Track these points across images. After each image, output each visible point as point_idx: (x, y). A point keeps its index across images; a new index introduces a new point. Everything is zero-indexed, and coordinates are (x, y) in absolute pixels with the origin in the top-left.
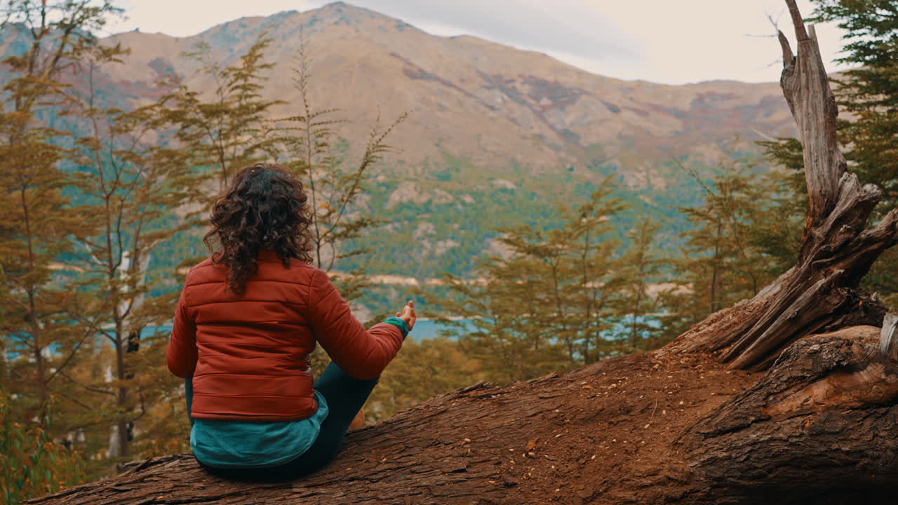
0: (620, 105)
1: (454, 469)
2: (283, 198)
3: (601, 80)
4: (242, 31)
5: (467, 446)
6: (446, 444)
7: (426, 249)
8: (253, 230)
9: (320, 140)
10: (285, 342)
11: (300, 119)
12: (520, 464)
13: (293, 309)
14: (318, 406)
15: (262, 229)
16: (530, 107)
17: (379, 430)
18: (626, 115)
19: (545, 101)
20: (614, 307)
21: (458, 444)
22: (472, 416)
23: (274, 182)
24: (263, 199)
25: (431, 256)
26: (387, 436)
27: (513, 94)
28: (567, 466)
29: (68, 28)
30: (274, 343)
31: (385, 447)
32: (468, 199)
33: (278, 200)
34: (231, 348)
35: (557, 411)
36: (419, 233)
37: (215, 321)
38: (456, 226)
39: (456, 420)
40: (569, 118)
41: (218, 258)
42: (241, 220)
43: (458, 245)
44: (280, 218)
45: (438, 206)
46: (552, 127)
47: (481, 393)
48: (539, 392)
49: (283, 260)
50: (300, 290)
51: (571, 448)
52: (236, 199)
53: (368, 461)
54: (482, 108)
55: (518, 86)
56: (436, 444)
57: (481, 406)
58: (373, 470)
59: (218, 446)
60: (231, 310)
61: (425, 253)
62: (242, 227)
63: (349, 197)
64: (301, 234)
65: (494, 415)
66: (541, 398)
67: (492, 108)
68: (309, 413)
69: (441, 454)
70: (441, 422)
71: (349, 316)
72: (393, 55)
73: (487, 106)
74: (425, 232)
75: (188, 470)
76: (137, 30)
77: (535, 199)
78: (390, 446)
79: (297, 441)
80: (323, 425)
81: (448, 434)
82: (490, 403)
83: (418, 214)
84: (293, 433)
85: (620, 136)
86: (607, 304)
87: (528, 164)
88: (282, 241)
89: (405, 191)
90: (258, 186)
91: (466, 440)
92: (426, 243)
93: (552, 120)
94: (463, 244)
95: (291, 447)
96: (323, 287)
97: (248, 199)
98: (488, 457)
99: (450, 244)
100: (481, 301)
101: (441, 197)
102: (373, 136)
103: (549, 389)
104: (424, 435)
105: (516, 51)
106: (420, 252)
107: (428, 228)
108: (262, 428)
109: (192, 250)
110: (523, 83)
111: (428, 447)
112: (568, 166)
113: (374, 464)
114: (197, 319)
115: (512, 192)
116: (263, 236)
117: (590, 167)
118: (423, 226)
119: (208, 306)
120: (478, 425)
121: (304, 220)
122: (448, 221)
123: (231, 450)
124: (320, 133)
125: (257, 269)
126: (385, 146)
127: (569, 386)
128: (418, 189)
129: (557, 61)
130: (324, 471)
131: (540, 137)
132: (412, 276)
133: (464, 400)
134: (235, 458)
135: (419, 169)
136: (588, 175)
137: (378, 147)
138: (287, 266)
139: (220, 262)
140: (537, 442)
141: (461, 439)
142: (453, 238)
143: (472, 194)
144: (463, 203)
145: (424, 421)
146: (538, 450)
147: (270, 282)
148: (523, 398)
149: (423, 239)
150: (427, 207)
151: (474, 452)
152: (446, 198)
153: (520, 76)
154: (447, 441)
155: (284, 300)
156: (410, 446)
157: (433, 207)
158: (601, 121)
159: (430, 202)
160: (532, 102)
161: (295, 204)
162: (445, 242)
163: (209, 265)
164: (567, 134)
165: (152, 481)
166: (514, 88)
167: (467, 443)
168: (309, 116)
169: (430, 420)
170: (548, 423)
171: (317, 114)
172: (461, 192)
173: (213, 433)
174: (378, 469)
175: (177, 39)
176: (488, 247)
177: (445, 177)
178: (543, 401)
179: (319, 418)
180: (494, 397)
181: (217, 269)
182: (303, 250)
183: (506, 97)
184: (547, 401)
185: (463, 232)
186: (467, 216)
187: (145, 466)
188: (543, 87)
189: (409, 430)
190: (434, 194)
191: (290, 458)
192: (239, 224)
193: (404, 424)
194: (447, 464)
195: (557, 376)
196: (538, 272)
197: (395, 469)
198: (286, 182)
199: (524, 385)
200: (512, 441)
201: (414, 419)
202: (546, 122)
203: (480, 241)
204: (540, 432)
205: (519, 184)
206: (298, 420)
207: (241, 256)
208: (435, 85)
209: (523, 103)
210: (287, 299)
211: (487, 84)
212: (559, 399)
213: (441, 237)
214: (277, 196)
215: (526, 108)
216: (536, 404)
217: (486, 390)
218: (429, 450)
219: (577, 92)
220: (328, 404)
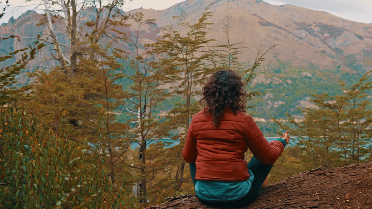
0: (363, 36)
1: (312, 206)
2: (233, 85)
3: (354, 23)
4: (186, 6)
5: (317, 196)
6: (307, 195)
7: (270, 105)
8: (221, 99)
9: (235, 57)
10: (237, 148)
11: (226, 46)
12: (342, 205)
13: (239, 133)
14: (250, 175)
15: (225, 98)
16: (319, 37)
17: (276, 187)
18: (367, 40)
19: (326, 35)
20: (367, 133)
21: (313, 195)
22: (318, 182)
23: (229, 77)
24: (225, 85)
25: (272, 108)
26: (280, 190)
27: (311, 32)
28: (365, 207)
29: (110, 8)
30: (231, 148)
31: (279, 195)
32: (289, 82)
33: (231, 85)
34: (214, 150)
35: (359, 181)
36: (266, 97)
37: (205, 138)
38: (284, 94)
39: (311, 184)
40: (338, 42)
41: (206, 111)
42: (216, 94)
43: (284, 103)
44: (232, 94)
45: (275, 85)
46: (329, 47)
47: (320, 172)
48: (349, 173)
49: (234, 112)
50: (241, 124)
51: (367, 199)
52: (214, 85)
53: (272, 201)
54: (296, 38)
55: (313, 27)
56: (303, 195)
57: (322, 178)
58: (275, 205)
59: (208, 192)
60: (213, 133)
61: (269, 107)
62: (216, 97)
63: (247, 82)
64: (240, 100)
65: (328, 182)
66: (350, 175)
67: (301, 38)
68: (246, 178)
69: (306, 199)
70: (304, 185)
71: (262, 137)
72: (254, 15)
73: (298, 37)
74: (268, 97)
75: (193, 202)
76: (142, 7)
77: (322, 81)
78: (282, 195)
79: (242, 190)
80: (253, 184)
81: (308, 190)
82: (326, 177)
83: (266, 89)
84: (240, 187)
85: (363, 51)
86: (363, 132)
87: (318, 64)
88: (233, 103)
89: (260, 78)
90: (223, 79)
91: (317, 193)
92: (269, 102)
93: (329, 44)
94: (287, 103)
95: (240, 193)
96: (252, 123)
97: (218, 85)
98: (327, 201)
99: (281, 102)
100: (303, 130)
101: (276, 81)
102: (258, 54)
103: (353, 171)
104: (296, 190)
105: (312, 11)
106: (267, 107)
107: (270, 95)
108: (228, 184)
109: (165, 106)
110: (316, 26)
111: (299, 196)
112: (338, 65)
113: (276, 202)
114: (198, 137)
115: (310, 78)
116: (225, 102)
117: (348, 66)
118: (268, 95)
119: (203, 131)
120: (322, 187)
121: (242, 94)
122: (280, 92)
123: (214, 194)
124: (234, 53)
125: (224, 115)
126: (263, 59)
127: (363, 170)
128: (266, 77)
129: (332, 15)
130: (253, 205)
131: (324, 52)
132: (263, 118)
133: (313, 175)
134: (216, 197)
135: (266, 68)
136: (348, 69)
137: (261, 59)
138: (235, 114)
139: (207, 112)
140: (350, 195)
141: (314, 193)
142: (282, 100)
143: (292, 79)
144: (287, 84)
145: (296, 184)
146: (351, 199)
147: (228, 121)
148: (341, 175)
149: (268, 100)
150: (270, 86)
151: (320, 199)
152: (279, 81)
153: (314, 23)
154: (308, 193)
155: (235, 129)
156: (291, 195)
157: (273, 86)
158: (354, 44)
159: (271, 83)
160: (320, 35)
161: (239, 87)
162: (278, 102)
163: (202, 114)
164: (337, 50)
165: (180, 206)
166: (311, 29)
167: (317, 195)
168: (229, 45)
169: (299, 184)
170: (354, 187)
171: (233, 44)
172: (286, 78)
173: (207, 186)
174: (277, 205)
175: (158, 11)
176: (299, 104)
177: (279, 71)
178: (351, 177)
179: (251, 181)
180: (327, 174)
181: (206, 115)
182: (242, 107)
183: (307, 33)
184: (353, 177)
185: (287, 97)
186: (288, 90)
187: (173, 200)
188: (325, 28)
189: (290, 188)
190: (273, 79)
191: (240, 197)
192: (215, 96)
193: (287, 185)
194: (308, 204)
195: (357, 166)
196: (329, 115)
197: (285, 205)
198: (234, 77)
199: (340, 169)
200: (338, 195)
201: (291, 183)
202: (327, 44)
203: (295, 101)
204: (352, 191)
205: (313, 74)
206: (242, 181)
207: (217, 110)
208: (274, 29)
209: (316, 36)
210: (236, 129)
211: (299, 27)
212: (359, 176)
213: (277, 99)
214: (231, 84)
215: (317, 38)
216: (348, 178)
217: (322, 171)
218: (300, 197)
219: (342, 29)
220: (254, 175)
